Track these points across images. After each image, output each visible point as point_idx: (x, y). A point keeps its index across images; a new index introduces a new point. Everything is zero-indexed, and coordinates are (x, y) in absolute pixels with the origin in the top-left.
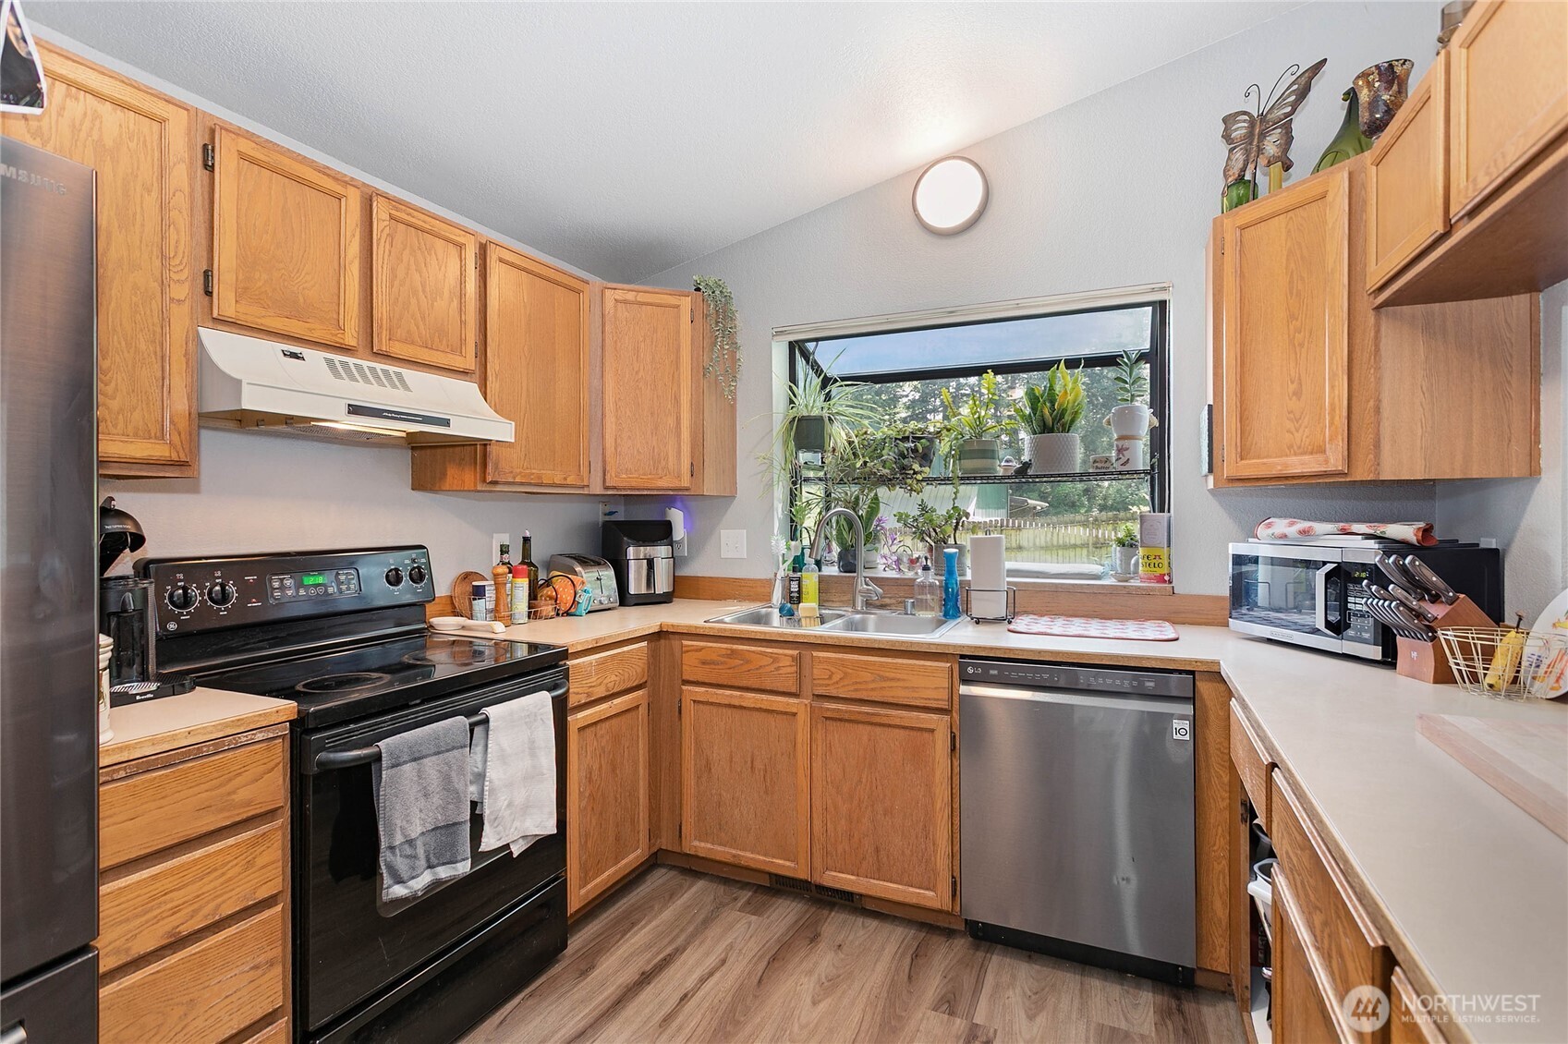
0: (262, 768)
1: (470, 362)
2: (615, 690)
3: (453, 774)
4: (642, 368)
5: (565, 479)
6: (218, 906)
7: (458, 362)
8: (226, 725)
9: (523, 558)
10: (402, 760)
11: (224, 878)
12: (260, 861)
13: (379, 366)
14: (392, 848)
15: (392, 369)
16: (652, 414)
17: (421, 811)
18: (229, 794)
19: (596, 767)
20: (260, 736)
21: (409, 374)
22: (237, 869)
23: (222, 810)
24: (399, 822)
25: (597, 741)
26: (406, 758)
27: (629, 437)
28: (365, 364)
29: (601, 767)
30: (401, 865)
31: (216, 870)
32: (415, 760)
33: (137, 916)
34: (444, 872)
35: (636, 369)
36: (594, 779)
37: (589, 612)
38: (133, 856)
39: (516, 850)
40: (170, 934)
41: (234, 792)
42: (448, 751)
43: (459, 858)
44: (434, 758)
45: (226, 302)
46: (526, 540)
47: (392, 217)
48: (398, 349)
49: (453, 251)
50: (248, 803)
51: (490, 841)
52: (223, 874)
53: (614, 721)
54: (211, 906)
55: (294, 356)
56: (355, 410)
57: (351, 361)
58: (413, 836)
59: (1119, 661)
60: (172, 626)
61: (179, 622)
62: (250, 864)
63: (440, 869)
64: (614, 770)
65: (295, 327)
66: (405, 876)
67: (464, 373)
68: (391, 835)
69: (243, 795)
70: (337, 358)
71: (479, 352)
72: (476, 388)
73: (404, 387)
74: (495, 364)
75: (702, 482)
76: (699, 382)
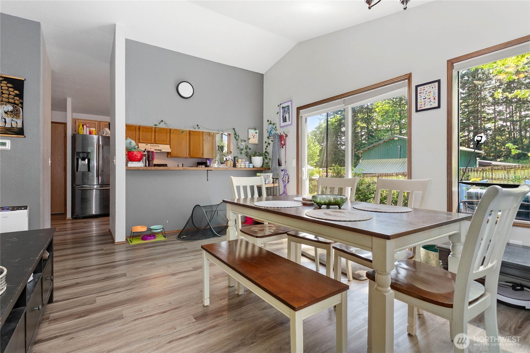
1: (168, 143)
5: (184, 156)
7: (166, 143)
13: (156, 145)
15: (158, 145)
21: (159, 145)
45: (141, 141)
48: (158, 143)
49: (166, 131)
55: (147, 145)
56: (155, 150)
57: (153, 144)
65: (147, 142)
70: (151, 144)
71: (170, 141)
72: (169, 146)
73: (159, 147)
74: (172, 143)
75: (203, 156)
76: (203, 142)
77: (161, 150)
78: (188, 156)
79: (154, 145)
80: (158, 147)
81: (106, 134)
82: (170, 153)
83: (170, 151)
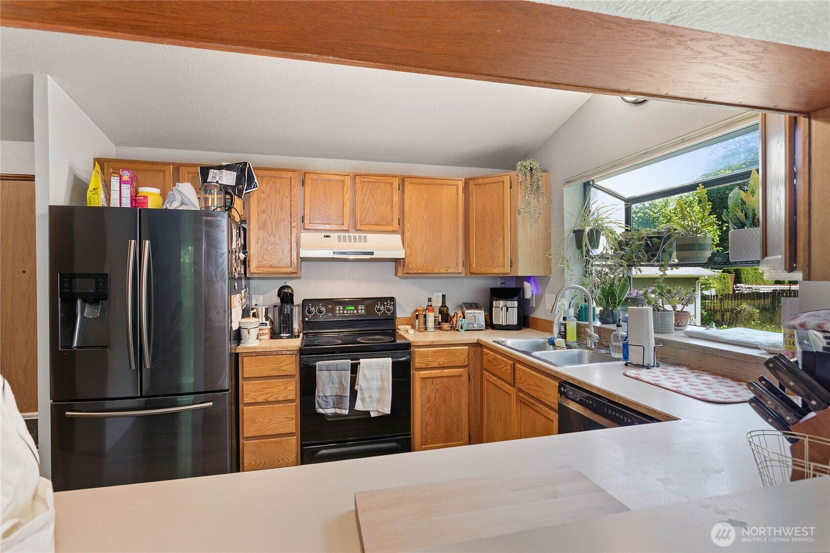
0: (289, 362)
1: (396, 226)
2: (444, 365)
3: (343, 379)
4: (486, 215)
5: (447, 270)
6: (277, 397)
7: (390, 228)
8: (279, 348)
9: (442, 304)
10: (323, 369)
11: (279, 390)
12: (289, 388)
13: (357, 235)
14: (319, 396)
15: (363, 235)
16: (491, 237)
17: (331, 388)
18: (280, 367)
19: (433, 396)
20: (288, 353)
21: (368, 235)
22: (282, 388)
23: (278, 371)
24: (321, 389)
25: (434, 386)
26: (324, 369)
27: (481, 249)
28: (352, 235)
29: (435, 398)
30: (323, 404)
31: (277, 387)
32: (328, 370)
33: (258, 392)
34: (338, 411)
35: (484, 216)
36: (432, 401)
37: (466, 330)
38: (257, 376)
39: (373, 415)
40: (265, 399)
41: (282, 367)
42: (341, 370)
43: (343, 408)
44: (335, 371)
46: (444, 296)
47: (361, 181)
48: (363, 228)
49: (388, 186)
50: (286, 371)
51: (359, 406)
52: (279, 389)
53: (445, 379)
54: (275, 396)
55: (327, 236)
57: (347, 234)
58: (327, 395)
59: (627, 404)
60: (307, 319)
61: (308, 318)
62: (286, 388)
63: (337, 409)
64: (445, 401)
66: (323, 406)
67: (394, 232)
68: (318, 392)
69: (284, 368)
70: (342, 234)
71: (401, 222)
72: (399, 236)
73: (365, 241)
74: (407, 226)
75: (517, 269)
76: (515, 217)
77: (372, 253)
78: (460, 269)
79: (349, 237)
80: (363, 244)
81: (182, 203)
82: (404, 263)
83: (401, 254)
